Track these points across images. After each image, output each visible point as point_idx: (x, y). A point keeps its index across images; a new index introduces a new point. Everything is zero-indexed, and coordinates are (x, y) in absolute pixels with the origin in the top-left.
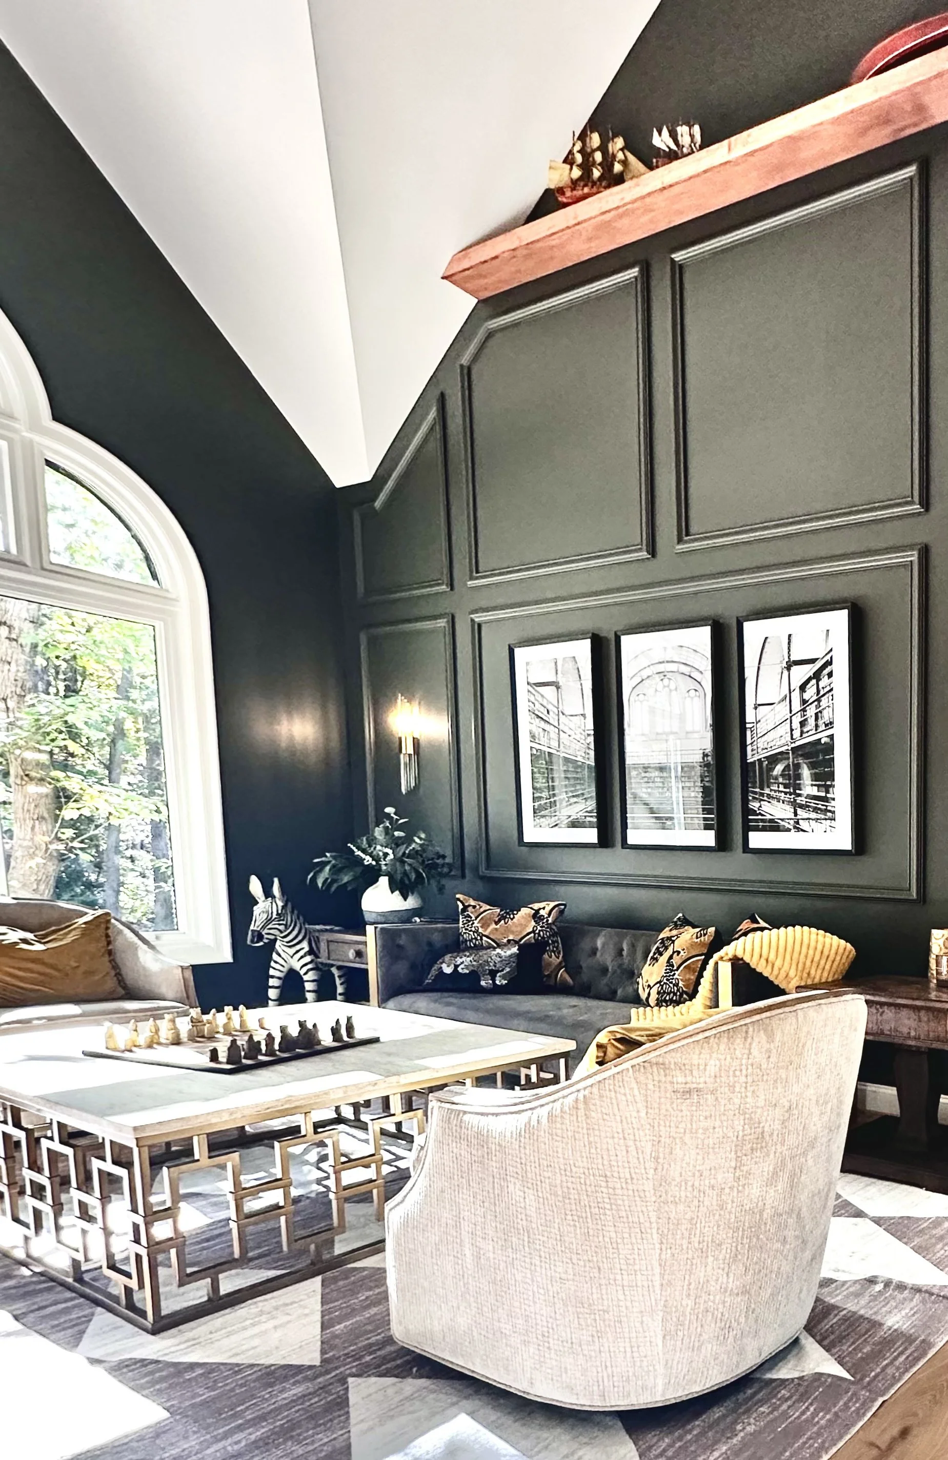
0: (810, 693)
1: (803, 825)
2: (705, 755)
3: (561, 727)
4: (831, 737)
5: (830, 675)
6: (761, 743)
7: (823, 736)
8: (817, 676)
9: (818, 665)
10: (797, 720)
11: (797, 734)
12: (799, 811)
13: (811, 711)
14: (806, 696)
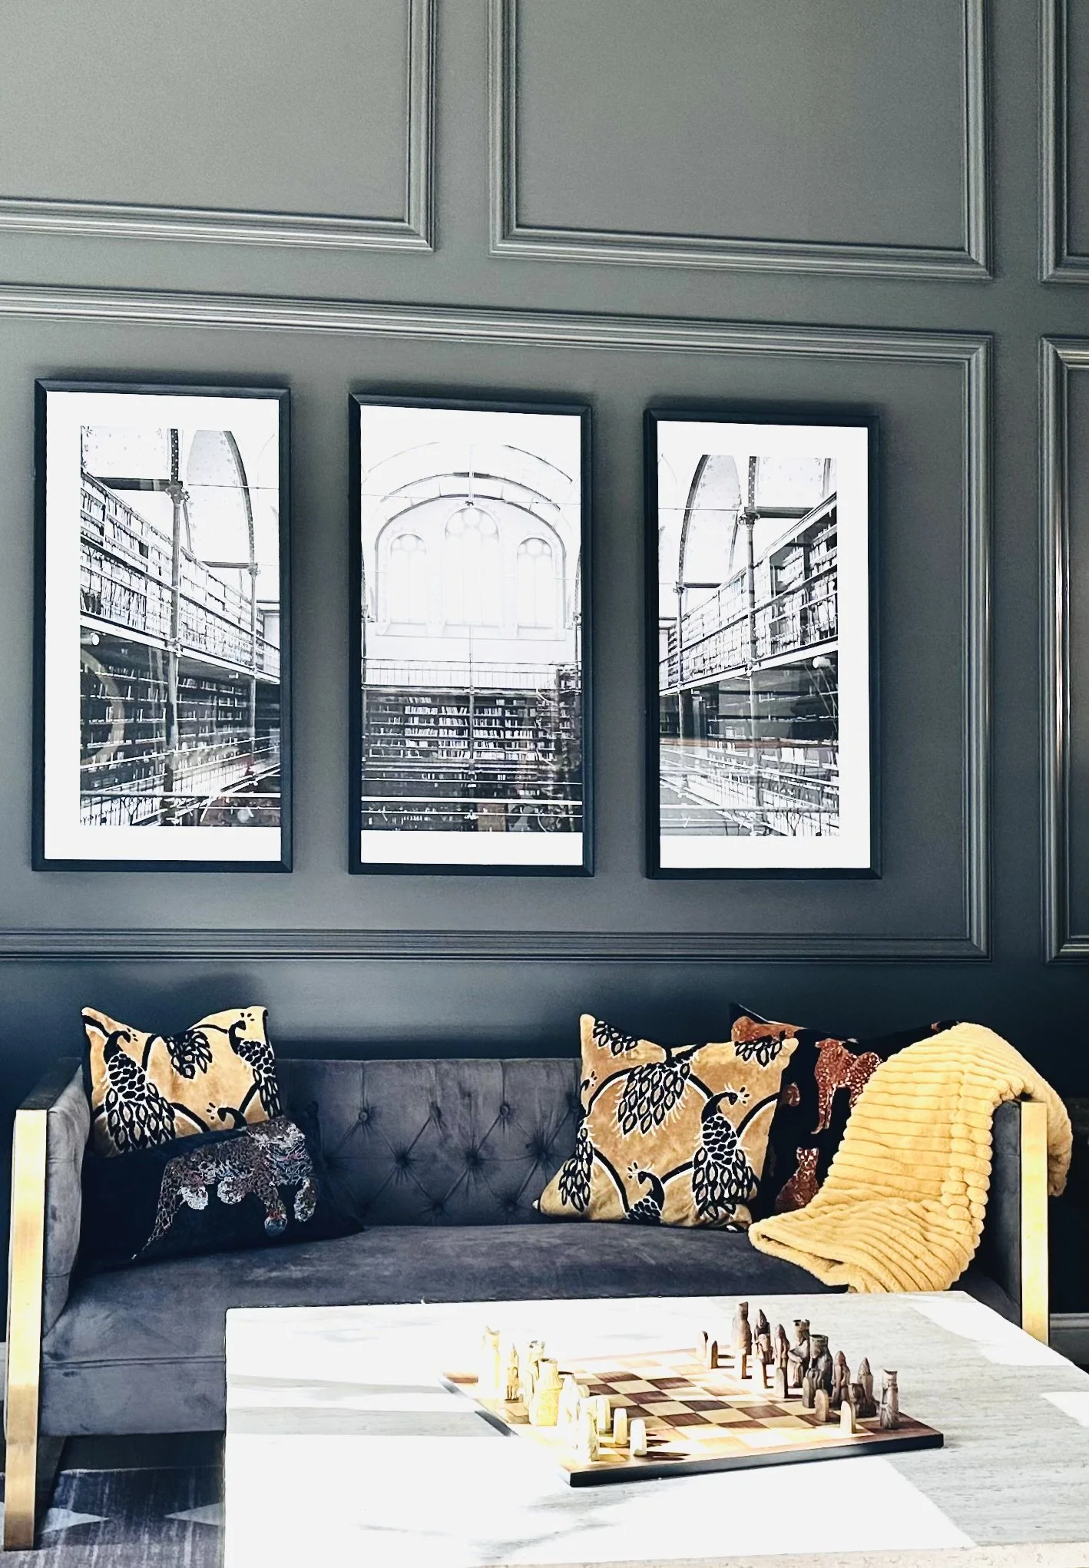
0: (792, 573)
1: (778, 823)
2: (563, 677)
3: (184, 588)
4: (833, 657)
5: (832, 542)
6: (691, 660)
7: (818, 655)
8: (806, 542)
9: (810, 522)
10: (764, 621)
11: (764, 648)
12: (768, 796)
13: (793, 606)
14: (784, 577)
